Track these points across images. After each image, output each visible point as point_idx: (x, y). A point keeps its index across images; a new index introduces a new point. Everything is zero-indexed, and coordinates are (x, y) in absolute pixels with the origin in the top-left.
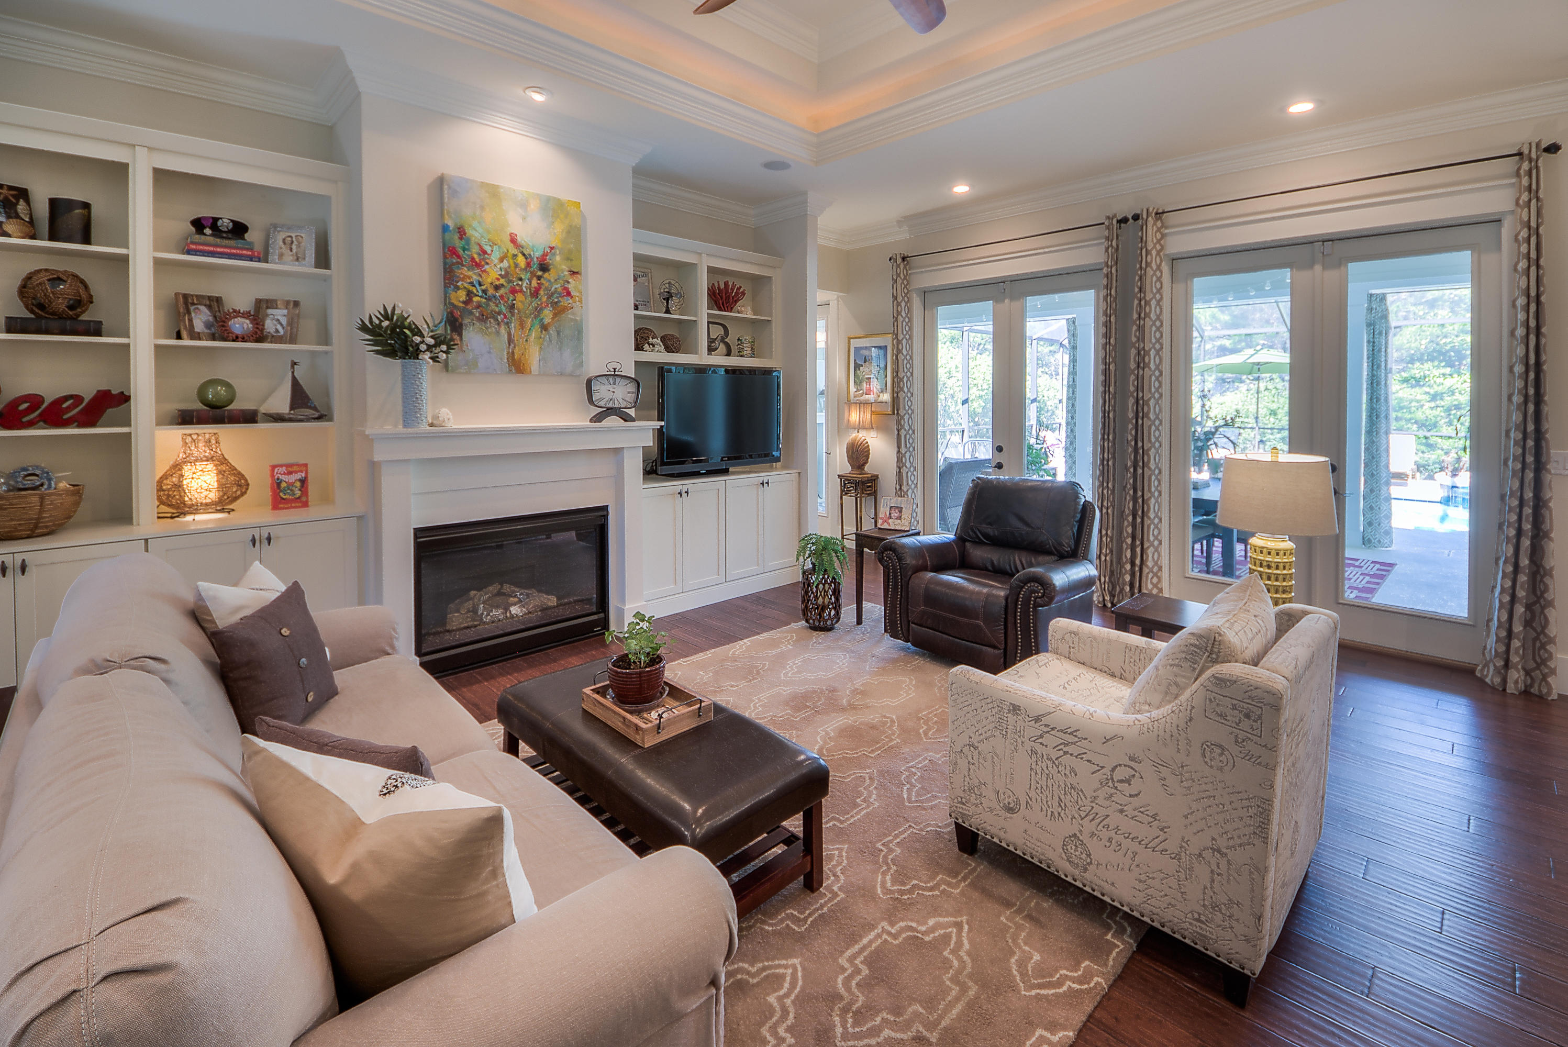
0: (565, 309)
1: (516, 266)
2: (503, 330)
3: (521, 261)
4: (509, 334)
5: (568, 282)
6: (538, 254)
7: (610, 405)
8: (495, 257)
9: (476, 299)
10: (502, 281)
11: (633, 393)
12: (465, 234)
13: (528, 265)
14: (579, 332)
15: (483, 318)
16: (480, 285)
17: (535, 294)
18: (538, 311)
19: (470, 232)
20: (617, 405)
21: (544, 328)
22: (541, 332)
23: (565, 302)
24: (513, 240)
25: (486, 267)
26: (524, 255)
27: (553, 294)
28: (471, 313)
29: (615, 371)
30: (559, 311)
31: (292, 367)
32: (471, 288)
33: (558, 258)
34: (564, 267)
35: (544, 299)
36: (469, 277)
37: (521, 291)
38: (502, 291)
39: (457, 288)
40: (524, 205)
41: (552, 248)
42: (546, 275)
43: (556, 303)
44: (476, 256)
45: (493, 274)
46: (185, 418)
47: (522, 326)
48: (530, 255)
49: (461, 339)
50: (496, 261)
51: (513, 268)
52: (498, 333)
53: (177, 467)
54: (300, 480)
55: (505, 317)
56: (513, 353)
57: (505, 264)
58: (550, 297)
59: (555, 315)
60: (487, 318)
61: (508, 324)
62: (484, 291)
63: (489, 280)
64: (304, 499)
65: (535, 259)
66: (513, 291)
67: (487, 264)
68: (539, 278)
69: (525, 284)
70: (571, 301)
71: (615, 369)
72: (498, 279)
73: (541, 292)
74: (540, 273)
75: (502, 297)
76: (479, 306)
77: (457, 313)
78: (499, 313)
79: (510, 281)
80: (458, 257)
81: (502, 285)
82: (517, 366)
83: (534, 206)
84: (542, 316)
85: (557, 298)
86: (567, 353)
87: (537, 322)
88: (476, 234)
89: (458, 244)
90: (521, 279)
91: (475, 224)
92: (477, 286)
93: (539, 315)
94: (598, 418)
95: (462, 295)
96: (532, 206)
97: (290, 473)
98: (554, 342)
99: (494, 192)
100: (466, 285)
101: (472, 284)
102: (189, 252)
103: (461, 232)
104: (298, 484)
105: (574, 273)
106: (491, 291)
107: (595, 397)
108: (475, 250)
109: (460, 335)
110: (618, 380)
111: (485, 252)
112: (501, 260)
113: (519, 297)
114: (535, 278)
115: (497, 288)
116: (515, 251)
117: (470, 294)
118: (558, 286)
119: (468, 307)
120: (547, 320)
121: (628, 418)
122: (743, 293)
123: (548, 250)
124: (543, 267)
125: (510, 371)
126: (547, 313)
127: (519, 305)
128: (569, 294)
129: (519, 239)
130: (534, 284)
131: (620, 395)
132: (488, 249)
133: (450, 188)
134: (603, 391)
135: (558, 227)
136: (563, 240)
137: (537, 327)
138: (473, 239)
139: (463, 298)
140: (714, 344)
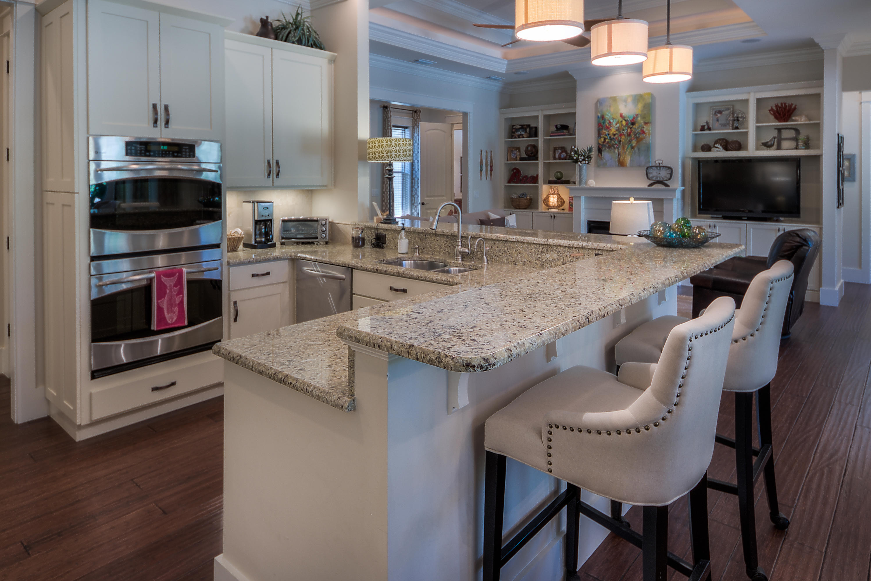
0: (642, 139)
1: (622, 125)
2: (616, 151)
3: (624, 123)
4: (618, 152)
5: (644, 128)
6: (631, 118)
7: (658, 179)
8: (614, 124)
9: (607, 140)
10: (617, 132)
11: (669, 174)
13: (627, 124)
14: (648, 148)
15: (609, 147)
16: (609, 135)
17: (629, 135)
18: (630, 141)
19: (606, 116)
20: (661, 179)
21: (633, 148)
23: (641, 136)
24: (621, 116)
25: (611, 128)
26: (625, 120)
27: (637, 134)
28: (605, 146)
30: (639, 140)
33: (639, 119)
34: (642, 121)
35: (633, 136)
36: (605, 133)
37: (624, 135)
38: (616, 136)
39: (601, 137)
40: (625, 101)
41: (637, 115)
42: (634, 126)
43: (638, 137)
44: (607, 125)
45: (613, 130)
46: (550, 182)
47: (624, 148)
48: (628, 120)
49: (602, 156)
51: (620, 126)
52: (614, 152)
53: (548, 197)
55: (617, 145)
56: (620, 159)
57: (618, 125)
58: (635, 135)
59: (637, 142)
60: (611, 147)
61: (618, 148)
62: (610, 137)
63: (612, 132)
65: (630, 121)
66: (621, 135)
68: (631, 128)
69: (625, 132)
70: (645, 135)
72: (615, 132)
73: (632, 134)
74: (631, 126)
75: (616, 138)
76: (608, 142)
77: (601, 146)
78: (615, 144)
79: (619, 132)
80: (602, 126)
81: (617, 134)
82: (621, 164)
83: (630, 100)
84: (632, 143)
85: (639, 135)
86: (642, 158)
87: (629, 146)
88: (608, 117)
89: (601, 121)
90: (624, 130)
91: (608, 113)
93: (630, 143)
94: (651, 185)
95: (602, 139)
98: (637, 153)
99: (614, 99)
100: (604, 136)
101: (606, 135)
102: (551, 136)
103: (603, 117)
105: (646, 123)
106: (612, 137)
107: (650, 176)
108: (607, 122)
109: (601, 154)
110: (662, 168)
111: (610, 122)
112: (616, 124)
113: (623, 137)
115: (614, 135)
116: (622, 120)
117: (605, 139)
118: (639, 130)
119: (605, 144)
120: (634, 145)
121: (667, 185)
122: (795, 108)
123: (635, 116)
124: (633, 123)
125: (619, 166)
126: (634, 143)
127: (622, 140)
128: (644, 132)
129: (623, 115)
130: (629, 130)
131: (663, 174)
132: (612, 121)
133: (599, 103)
134: (654, 173)
135: (640, 106)
136: (642, 111)
137: (630, 148)
138: (607, 119)
139: (603, 141)
140: (770, 143)
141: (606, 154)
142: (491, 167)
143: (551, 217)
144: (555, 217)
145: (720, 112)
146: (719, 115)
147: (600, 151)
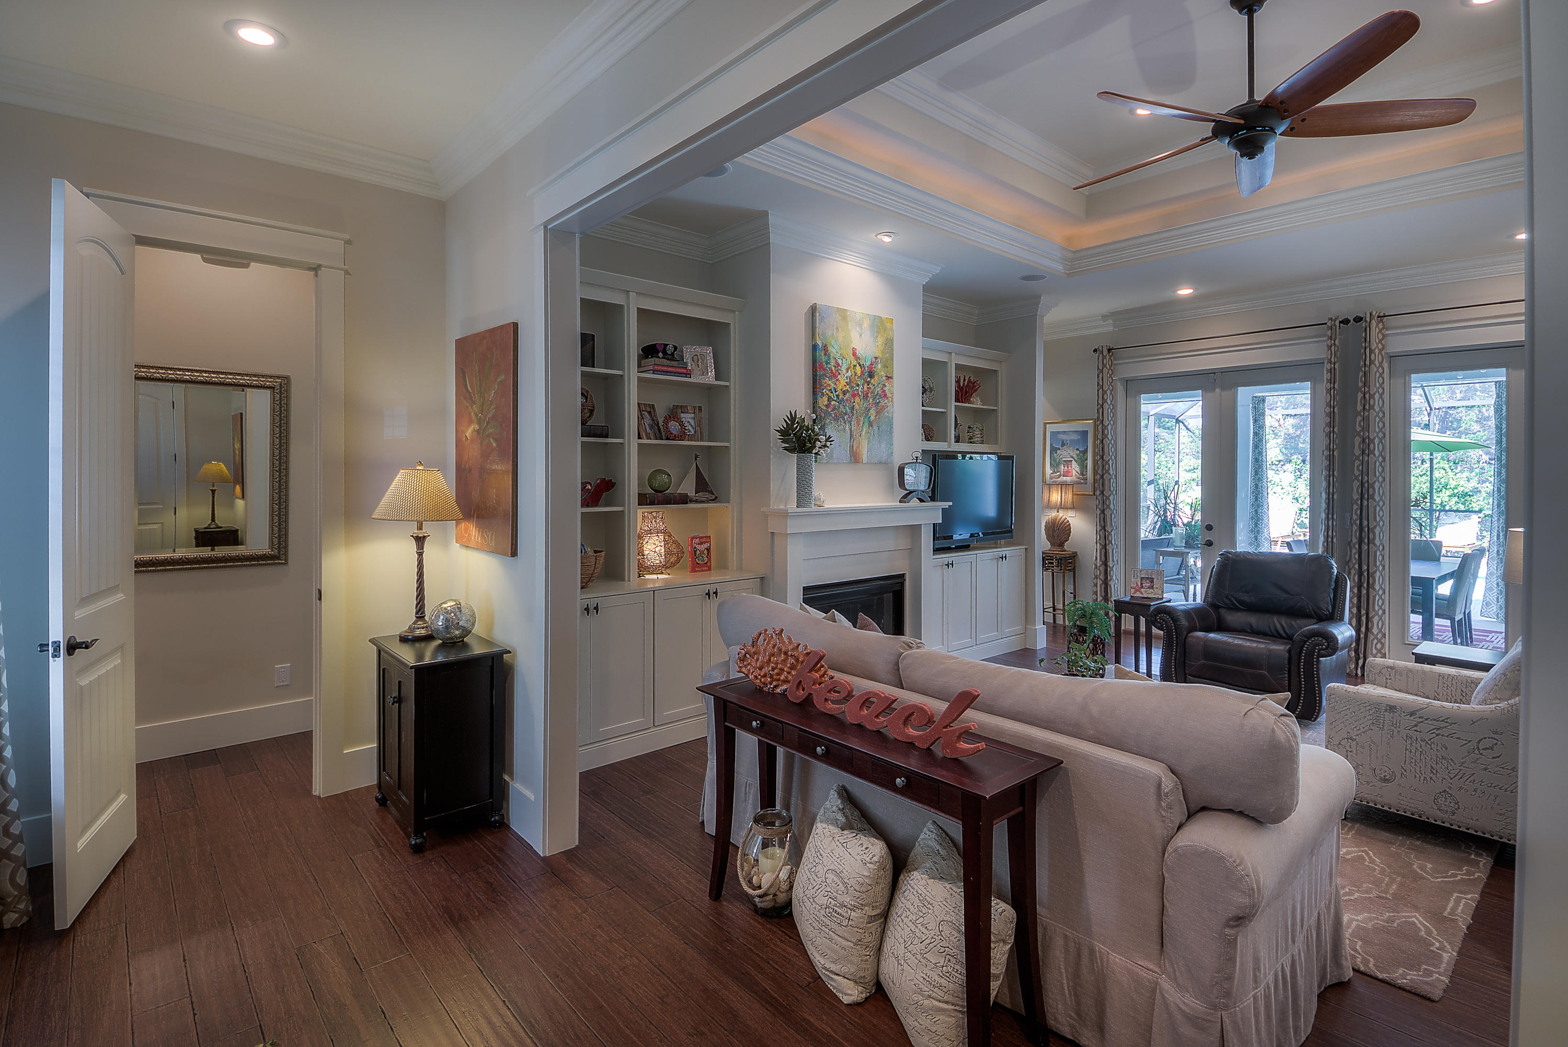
0: (883, 408)
1: (856, 374)
2: (847, 427)
3: (858, 370)
4: (851, 430)
5: (885, 386)
6: (868, 363)
8: (844, 368)
9: (833, 403)
10: (847, 387)
12: (828, 351)
13: (862, 373)
14: (891, 425)
15: (836, 419)
16: (835, 392)
17: (866, 396)
18: (867, 410)
19: (830, 349)
21: (871, 424)
22: (869, 428)
23: (883, 402)
24: (854, 354)
25: (839, 377)
26: (860, 365)
27: (876, 396)
28: (830, 414)
29: (917, 460)
30: (880, 410)
31: (696, 459)
32: (830, 394)
33: (879, 366)
34: (882, 373)
35: (871, 401)
36: (829, 385)
37: (858, 395)
38: (847, 396)
39: (823, 394)
40: (860, 324)
41: (876, 358)
42: (872, 381)
43: (878, 403)
44: (833, 368)
45: (843, 381)
47: (858, 423)
48: (863, 365)
50: (844, 372)
51: (853, 376)
52: (845, 429)
54: (707, 549)
55: (849, 416)
56: (853, 446)
57: (849, 374)
58: (874, 398)
59: (877, 413)
60: (839, 418)
61: (850, 422)
62: (838, 396)
63: (840, 387)
64: (709, 564)
65: (866, 368)
66: (854, 395)
67: (839, 374)
68: (868, 383)
69: (860, 389)
70: (886, 401)
71: (917, 457)
72: (845, 386)
73: (869, 395)
74: (869, 379)
75: (847, 400)
76: (834, 408)
78: (845, 414)
79: (852, 387)
80: (821, 368)
81: (848, 391)
82: (855, 457)
83: (866, 324)
85: (878, 399)
86: (884, 443)
87: (866, 420)
88: (834, 351)
89: (822, 359)
90: (858, 385)
91: (833, 342)
93: (868, 415)
94: (904, 500)
95: (825, 399)
97: (701, 544)
98: (876, 436)
99: (843, 313)
100: (827, 392)
103: (825, 349)
104: (706, 552)
105: (888, 378)
106: (841, 396)
108: (833, 363)
111: (838, 364)
112: (847, 370)
113: (857, 399)
114: (866, 384)
115: (844, 393)
116: (854, 363)
117: (830, 399)
118: (879, 390)
119: (830, 409)
120: (872, 418)
123: (874, 360)
124: (871, 375)
125: (851, 462)
126: (873, 412)
127: (857, 407)
128: (885, 395)
129: (858, 352)
130: (865, 389)
132: (840, 361)
133: (820, 315)
135: (881, 340)
136: (883, 351)
137: (866, 424)
138: (832, 355)
139: (826, 403)
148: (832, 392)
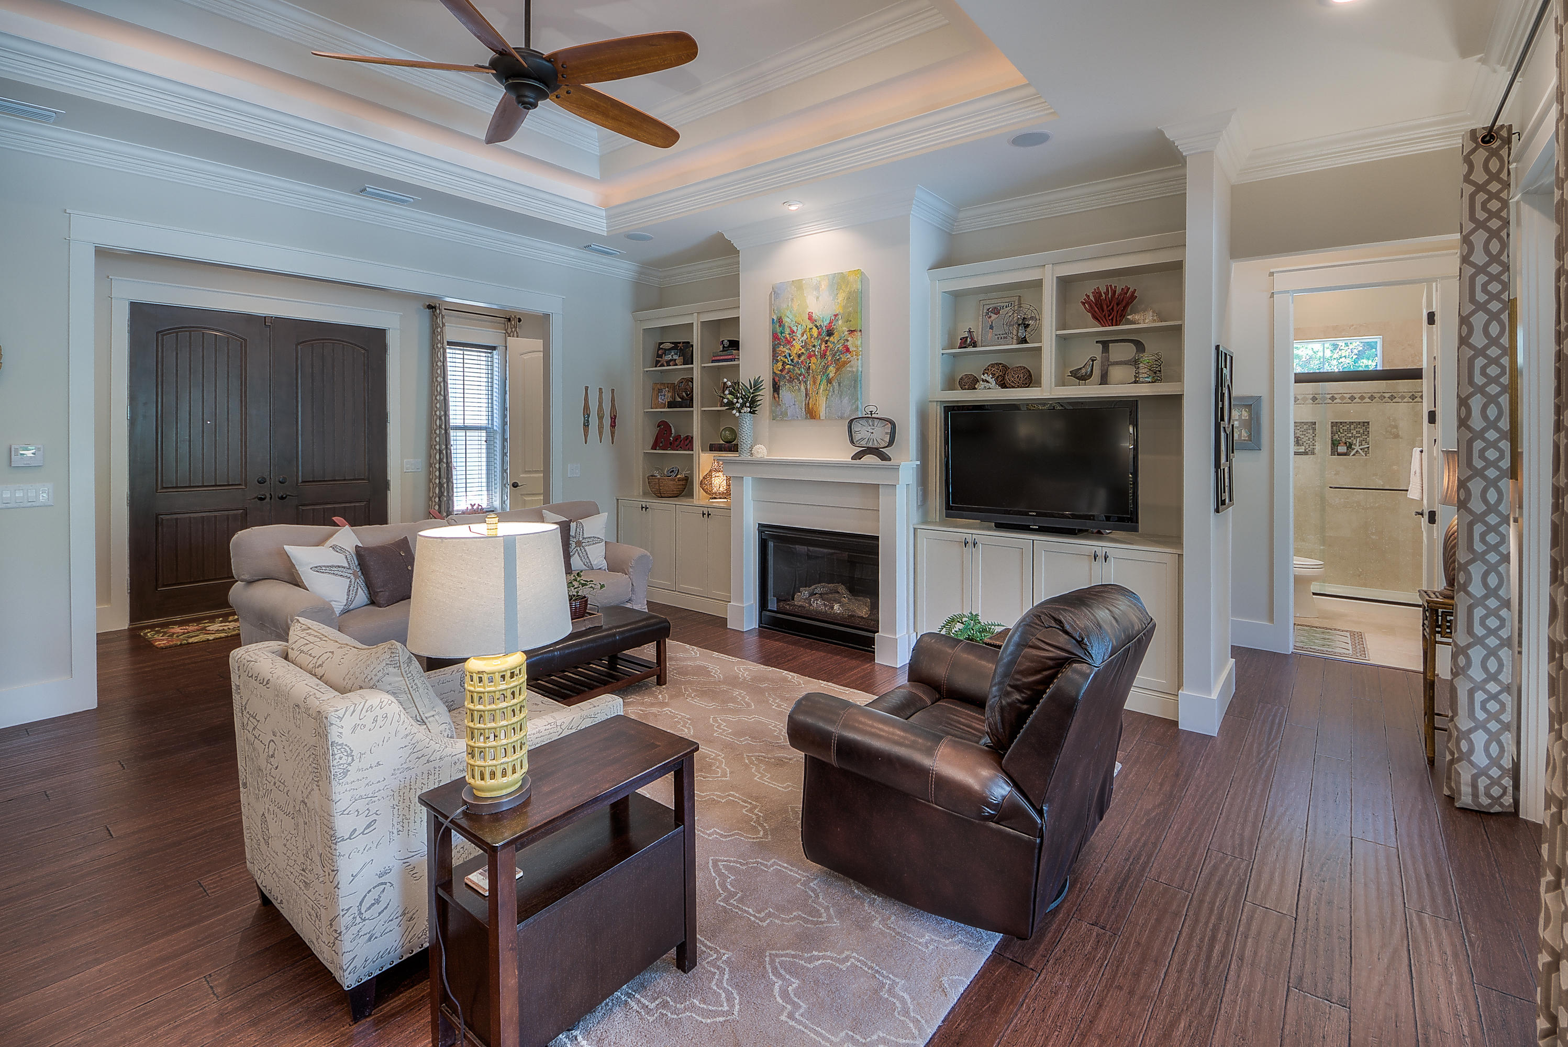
0: (845, 363)
1: (812, 336)
2: (803, 388)
3: (815, 332)
4: (806, 389)
5: (848, 341)
6: (826, 323)
7: (870, 445)
8: (799, 334)
9: (787, 367)
10: (803, 350)
11: (890, 433)
12: (783, 321)
13: (819, 334)
14: (856, 380)
15: (791, 381)
16: (790, 356)
17: (823, 356)
18: (826, 368)
19: (785, 320)
20: (876, 445)
21: (829, 381)
22: (827, 385)
23: (844, 358)
24: (810, 318)
25: (794, 342)
26: (817, 327)
27: (836, 353)
28: (784, 377)
30: (840, 366)
32: (784, 359)
33: (840, 322)
34: (844, 328)
35: (830, 358)
36: (784, 352)
37: (815, 355)
38: (802, 358)
39: (777, 361)
40: (817, 288)
41: (836, 315)
42: (832, 339)
43: (838, 360)
44: (788, 336)
45: (797, 346)
46: (712, 448)
47: (814, 382)
48: (821, 325)
49: (779, 397)
50: (800, 336)
51: (809, 339)
52: (799, 389)
53: (709, 474)
55: (804, 377)
56: (808, 403)
57: (805, 337)
58: (834, 355)
59: (837, 370)
60: (793, 379)
61: (805, 382)
62: (792, 360)
63: (795, 352)
65: (824, 328)
66: (810, 357)
67: (794, 340)
68: (826, 342)
69: (817, 350)
70: (849, 356)
72: (800, 349)
73: (828, 353)
74: (827, 338)
75: (802, 362)
76: (789, 371)
77: (777, 379)
78: (800, 375)
79: (808, 349)
80: (779, 339)
81: (803, 353)
82: (811, 414)
84: (828, 372)
85: (839, 355)
86: (846, 400)
87: (824, 377)
88: (788, 320)
89: (779, 330)
90: (814, 346)
91: (788, 313)
92: (788, 357)
93: (826, 372)
94: (857, 456)
95: (780, 364)
96: (823, 286)
98: (836, 392)
99: (798, 285)
100: (782, 358)
101: (785, 356)
102: (713, 361)
103: (780, 321)
105: (851, 332)
106: (796, 360)
107: (857, 437)
108: (787, 331)
109: (778, 394)
110: (876, 422)
111: (793, 332)
112: (803, 335)
113: (813, 360)
114: (824, 343)
115: (799, 356)
116: (810, 325)
117: (784, 363)
118: (840, 346)
119: (784, 373)
120: (831, 375)
121: (885, 457)
122: (1133, 297)
123: (833, 318)
124: (830, 333)
125: (806, 418)
126: (832, 370)
127: (813, 366)
128: (848, 350)
129: (814, 315)
130: (823, 347)
131: (879, 435)
132: (795, 329)
133: (776, 293)
134: (863, 432)
135: (842, 296)
136: (845, 307)
137: (824, 381)
138: (786, 324)
139: (780, 368)
140: (1083, 371)
141: (786, 394)
142: (613, 419)
143: (704, 514)
144: (709, 515)
145: (996, 311)
146: (994, 316)
147: (776, 388)
148: (786, 358)
